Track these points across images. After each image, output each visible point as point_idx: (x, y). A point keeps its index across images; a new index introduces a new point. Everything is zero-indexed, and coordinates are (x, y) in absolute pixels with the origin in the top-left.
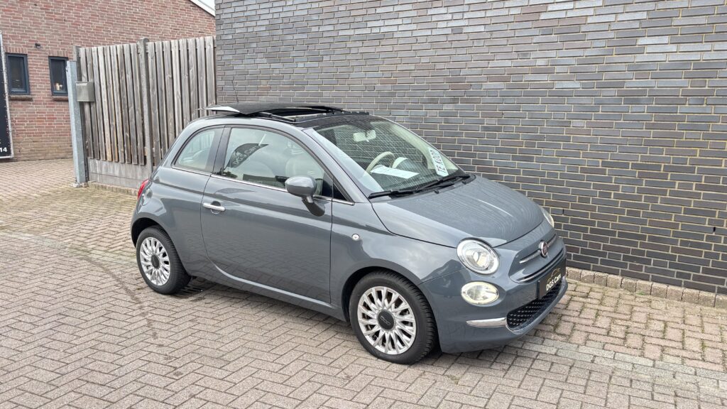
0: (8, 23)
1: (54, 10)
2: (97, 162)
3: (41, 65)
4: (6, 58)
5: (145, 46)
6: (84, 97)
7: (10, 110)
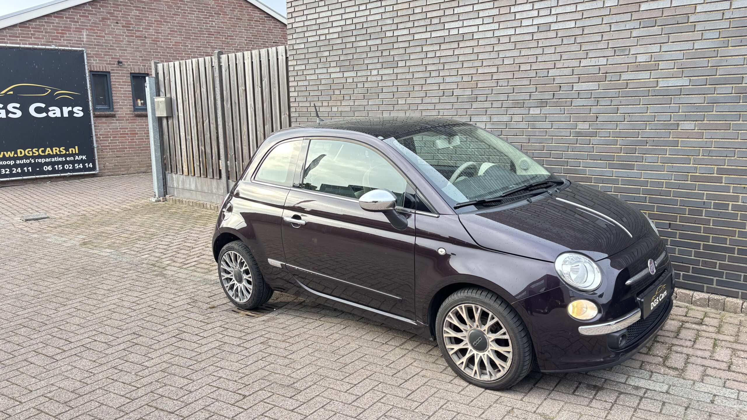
0: (92, 42)
1: (135, 27)
2: (174, 176)
3: (123, 82)
4: (90, 76)
5: (219, 59)
6: (162, 112)
7: (95, 126)
